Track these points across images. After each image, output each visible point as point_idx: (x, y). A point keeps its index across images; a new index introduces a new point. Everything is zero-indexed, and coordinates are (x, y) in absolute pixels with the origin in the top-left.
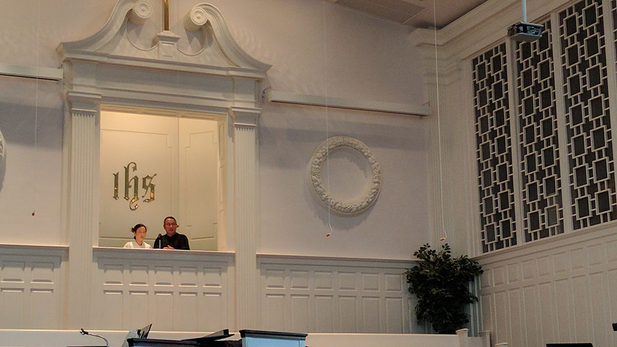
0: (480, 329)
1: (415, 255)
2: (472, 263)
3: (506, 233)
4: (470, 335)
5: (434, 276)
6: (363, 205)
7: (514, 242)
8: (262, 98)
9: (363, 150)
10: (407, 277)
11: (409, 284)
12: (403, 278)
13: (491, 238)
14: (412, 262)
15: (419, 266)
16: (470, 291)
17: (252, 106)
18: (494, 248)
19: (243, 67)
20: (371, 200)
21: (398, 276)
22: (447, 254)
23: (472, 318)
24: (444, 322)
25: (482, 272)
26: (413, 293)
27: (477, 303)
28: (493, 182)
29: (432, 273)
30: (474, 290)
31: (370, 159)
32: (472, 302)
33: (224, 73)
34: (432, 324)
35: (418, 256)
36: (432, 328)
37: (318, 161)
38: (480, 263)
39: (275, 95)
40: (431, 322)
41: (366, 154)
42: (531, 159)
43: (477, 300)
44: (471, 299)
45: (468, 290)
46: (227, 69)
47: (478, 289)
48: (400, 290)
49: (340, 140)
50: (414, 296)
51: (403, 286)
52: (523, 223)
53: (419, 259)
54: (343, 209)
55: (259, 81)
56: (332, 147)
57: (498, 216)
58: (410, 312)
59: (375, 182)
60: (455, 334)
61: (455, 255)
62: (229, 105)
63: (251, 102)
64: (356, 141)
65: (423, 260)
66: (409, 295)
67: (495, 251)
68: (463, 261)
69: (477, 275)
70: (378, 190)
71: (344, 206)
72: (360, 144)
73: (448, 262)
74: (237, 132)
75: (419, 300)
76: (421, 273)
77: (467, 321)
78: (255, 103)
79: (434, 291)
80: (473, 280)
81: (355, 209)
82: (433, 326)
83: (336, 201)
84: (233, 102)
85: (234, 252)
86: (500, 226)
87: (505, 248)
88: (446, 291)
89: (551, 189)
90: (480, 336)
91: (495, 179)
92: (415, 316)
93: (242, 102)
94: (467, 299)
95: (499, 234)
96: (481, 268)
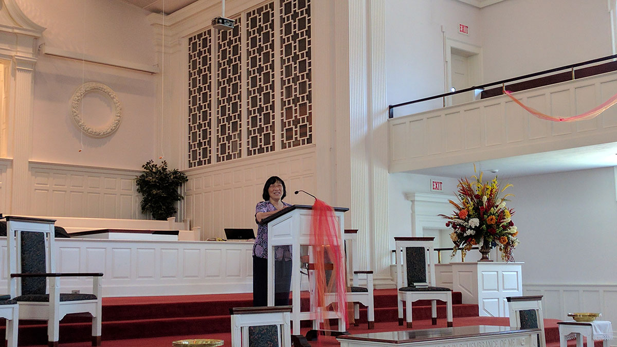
0: (184, 218)
1: (143, 167)
2: (181, 175)
3: (205, 156)
4: (176, 221)
5: (155, 181)
6: (109, 131)
7: (209, 162)
8: (38, 51)
9: (110, 94)
10: (137, 181)
11: (138, 186)
12: (134, 183)
13: (194, 158)
14: (141, 172)
15: (145, 175)
16: (179, 193)
17: (30, 56)
18: (196, 165)
19: (25, 28)
20: (114, 128)
21: (131, 181)
22: (165, 167)
23: (179, 211)
24: (160, 212)
25: (187, 180)
26: (139, 192)
27: (183, 201)
28: (198, 121)
29: (154, 180)
30: (181, 192)
31: (115, 100)
32: (180, 200)
33: (10, 30)
34: (152, 213)
35: (145, 168)
36: (152, 216)
37: (77, 98)
38: (187, 174)
39: (47, 50)
40: (151, 212)
41: (112, 96)
42: (224, 108)
43: (183, 198)
44: (179, 198)
45: (177, 192)
46: (13, 28)
47: (184, 190)
48: (131, 190)
49: (94, 85)
50: (141, 194)
51: (134, 187)
52: (216, 150)
53: (145, 170)
54: (93, 133)
55: (36, 38)
56: (88, 89)
57: (200, 144)
58: (137, 204)
59: (117, 116)
60: (167, 220)
61: (170, 169)
62: (13, 54)
63: (30, 53)
64: (105, 87)
65: (148, 171)
66: (137, 193)
67: (197, 167)
68: (175, 172)
69: (184, 182)
70: (119, 121)
71: (94, 131)
72: (108, 89)
73: (165, 173)
74: (18, 74)
75: (144, 197)
76: (146, 179)
77: (176, 212)
78: (33, 54)
79: (154, 192)
80: (181, 186)
81: (102, 133)
82: (153, 215)
83: (89, 127)
84: (17, 51)
85: (12, 159)
86: (201, 151)
87: (203, 165)
88: (162, 192)
89: (235, 129)
90: (184, 222)
91: (200, 120)
92: (140, 208)
93: (23, 53)
94: (176, 198)
95: (200, 156)
96: (187, 177)
